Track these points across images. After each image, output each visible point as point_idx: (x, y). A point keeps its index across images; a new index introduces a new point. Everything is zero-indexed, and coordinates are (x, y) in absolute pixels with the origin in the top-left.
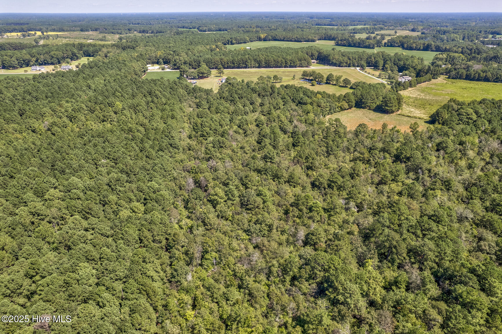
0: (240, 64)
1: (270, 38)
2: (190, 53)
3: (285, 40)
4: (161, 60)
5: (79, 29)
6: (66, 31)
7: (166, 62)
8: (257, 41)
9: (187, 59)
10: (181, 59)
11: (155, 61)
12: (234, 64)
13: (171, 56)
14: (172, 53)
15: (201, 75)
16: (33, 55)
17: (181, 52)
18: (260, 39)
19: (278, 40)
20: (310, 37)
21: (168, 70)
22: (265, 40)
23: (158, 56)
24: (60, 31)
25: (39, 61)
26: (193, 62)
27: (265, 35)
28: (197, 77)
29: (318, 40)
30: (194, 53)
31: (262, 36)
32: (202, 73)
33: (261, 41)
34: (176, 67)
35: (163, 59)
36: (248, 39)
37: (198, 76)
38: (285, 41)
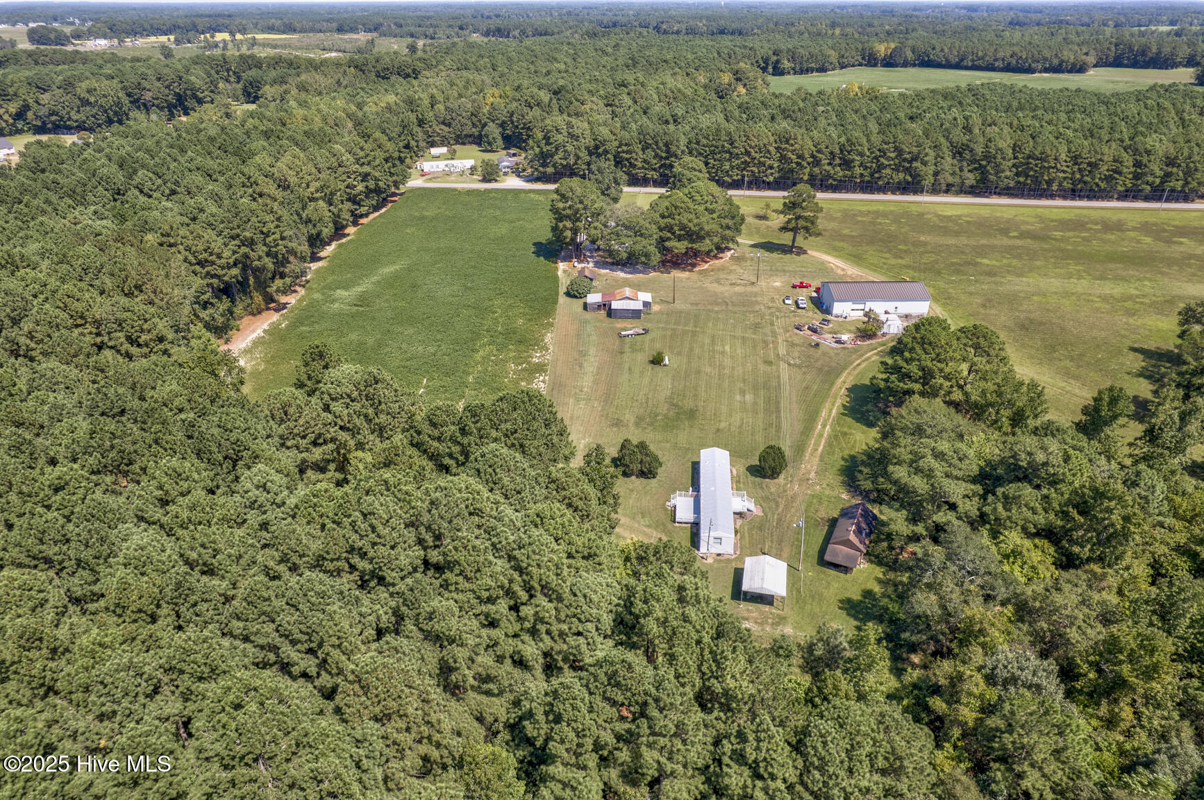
0: (881, 167)
1: (910, 55)
2: (627, 101)
3: (965, 63)
4: (493, 130)
5: (335, 25)
6: (300, 32)
7: (514, 139)
8: (860, 65)
9: (604, 132)
10: (577, 132)
11: (469, 129)
12: (847, 164)
13: (536, 112)
14: (545, 96)
15: (680, 246)
16: (11, 91)
17: (587, 96)
18: (871, 60)
19: (939, 65)
20: (1069, 55)
21: (513, 182)
22: (889, 62)
23: (486, 110)
24: (284, 32)
25: (30, 115)
26: (638, 148)
27: (893, 45)
28: (656, 258)
29: (1095, 66)
30: (644, 103)
31: (882, 49)
32: (693, 235)
33: (875, 65)
34: (550, 170)
35: (503, 125)
36: (833, 56)
37: (661, 243)
38: (967, 68)
